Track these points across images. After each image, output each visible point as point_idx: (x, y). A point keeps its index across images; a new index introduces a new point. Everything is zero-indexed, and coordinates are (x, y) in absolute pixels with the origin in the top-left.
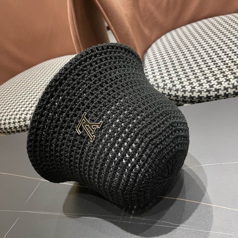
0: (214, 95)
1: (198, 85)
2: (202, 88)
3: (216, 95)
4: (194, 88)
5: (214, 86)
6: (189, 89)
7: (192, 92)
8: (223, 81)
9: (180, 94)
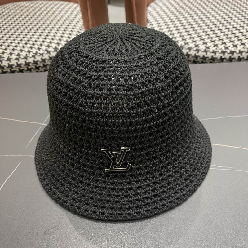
0: (228, 58)
1: (213, 46)
2: (217, 49)
3: (230, 57)
4: (208, 48)
5: (229, 48)
6: (202, 49)
7: (206, 52)
8: (238, 44)
9: (192, 53)
